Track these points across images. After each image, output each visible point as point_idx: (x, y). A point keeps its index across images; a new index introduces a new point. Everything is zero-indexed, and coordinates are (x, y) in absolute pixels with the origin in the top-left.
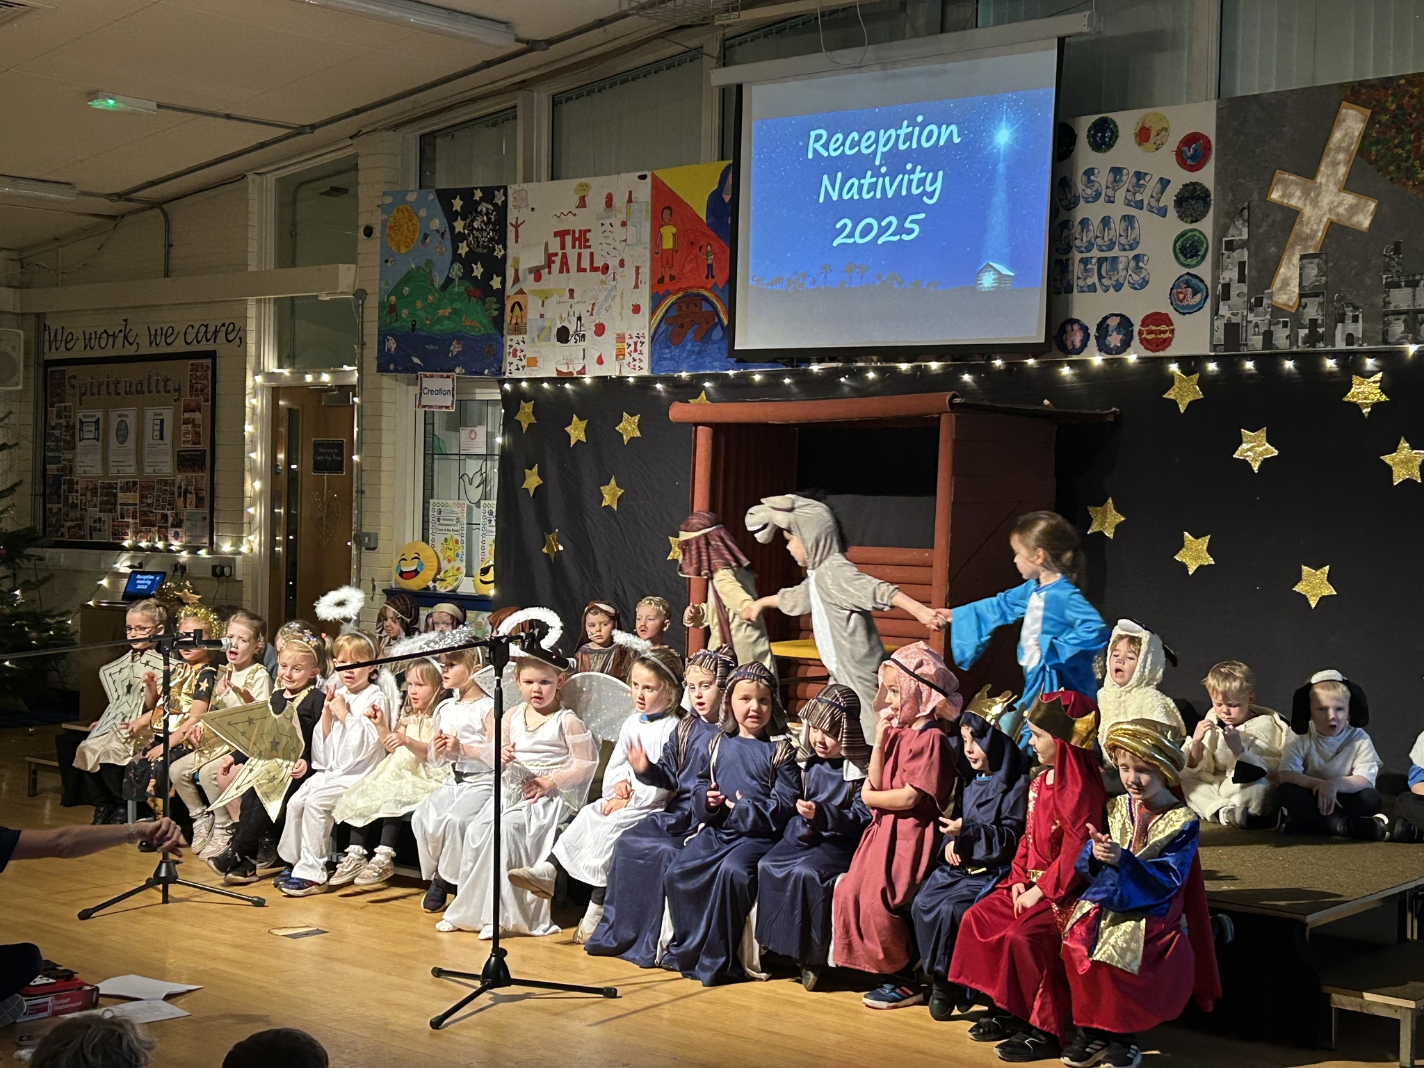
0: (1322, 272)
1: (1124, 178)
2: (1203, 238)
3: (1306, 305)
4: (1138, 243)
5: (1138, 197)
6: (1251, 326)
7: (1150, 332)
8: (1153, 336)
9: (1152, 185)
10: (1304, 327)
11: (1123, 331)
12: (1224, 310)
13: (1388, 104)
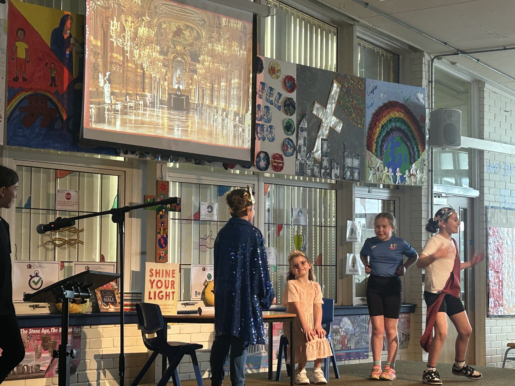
0: (328, 147)
1: (266, 88)
2: (292, 124)
3: (323, 160)
4: (271, 121)
5: (271, 99)
6: (307, 165)
7: (275, 162)
8: (276, 164)
9: (275, 94)
10: (323, 169)
11: (266, 161)
12: (299, 157)
13: (345, 85)
